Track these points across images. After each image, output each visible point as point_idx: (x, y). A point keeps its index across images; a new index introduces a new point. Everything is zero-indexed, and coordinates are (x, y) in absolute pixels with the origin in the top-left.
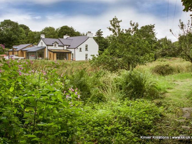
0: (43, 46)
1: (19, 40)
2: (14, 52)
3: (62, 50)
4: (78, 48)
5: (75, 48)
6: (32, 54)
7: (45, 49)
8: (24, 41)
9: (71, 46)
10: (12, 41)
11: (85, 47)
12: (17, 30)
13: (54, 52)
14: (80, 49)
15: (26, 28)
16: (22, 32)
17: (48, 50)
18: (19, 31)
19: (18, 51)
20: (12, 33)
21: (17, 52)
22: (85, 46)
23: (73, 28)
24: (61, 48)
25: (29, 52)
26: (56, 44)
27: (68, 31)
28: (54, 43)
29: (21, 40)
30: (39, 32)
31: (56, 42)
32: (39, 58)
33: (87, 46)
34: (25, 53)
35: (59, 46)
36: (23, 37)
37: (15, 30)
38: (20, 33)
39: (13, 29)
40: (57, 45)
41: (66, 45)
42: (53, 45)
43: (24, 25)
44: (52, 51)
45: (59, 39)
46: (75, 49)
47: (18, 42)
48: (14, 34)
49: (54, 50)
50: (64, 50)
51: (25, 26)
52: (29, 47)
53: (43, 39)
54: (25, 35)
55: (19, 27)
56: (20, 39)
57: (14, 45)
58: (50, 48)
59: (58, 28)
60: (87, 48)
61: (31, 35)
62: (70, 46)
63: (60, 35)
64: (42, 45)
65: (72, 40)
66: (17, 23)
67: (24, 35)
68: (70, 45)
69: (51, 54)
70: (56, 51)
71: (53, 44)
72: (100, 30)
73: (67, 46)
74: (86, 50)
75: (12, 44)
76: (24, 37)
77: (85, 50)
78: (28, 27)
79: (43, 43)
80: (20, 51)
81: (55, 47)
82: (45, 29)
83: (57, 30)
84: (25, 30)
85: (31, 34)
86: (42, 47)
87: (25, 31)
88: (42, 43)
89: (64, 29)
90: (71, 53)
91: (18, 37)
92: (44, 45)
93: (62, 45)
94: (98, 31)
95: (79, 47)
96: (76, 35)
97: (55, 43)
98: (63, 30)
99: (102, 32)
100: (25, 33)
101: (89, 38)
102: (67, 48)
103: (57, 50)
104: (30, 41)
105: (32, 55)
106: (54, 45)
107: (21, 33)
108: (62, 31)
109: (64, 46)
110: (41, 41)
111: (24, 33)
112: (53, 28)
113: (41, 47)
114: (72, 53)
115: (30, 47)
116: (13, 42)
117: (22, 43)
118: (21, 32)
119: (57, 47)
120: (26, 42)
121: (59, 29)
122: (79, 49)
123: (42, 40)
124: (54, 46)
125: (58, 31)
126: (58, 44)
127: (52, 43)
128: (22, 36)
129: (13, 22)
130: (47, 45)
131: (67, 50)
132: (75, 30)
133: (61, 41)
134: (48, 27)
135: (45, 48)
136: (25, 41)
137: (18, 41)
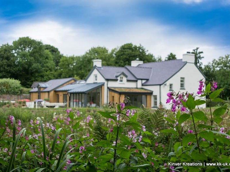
0: (98, 81)
1: (43, 72)
2: (41, 94)
3: (134, 89)
4: (167, 85)
5: (160, 85)
6: (75, 97)
7: (103, 87)
8: (51, 74)
9: (150, 80)
10: (31, 75)
11: (179, 83)
12: (40, 55)
13: (120, 93)
14: (171, 85)
15: (54, 50)
16: (49, 58)
17: (109, 89)
18: (44, 57)
19: (48, 92)
20: (32, 60)
21: (47, 94)
22: (180, 80)
23: (143, 47)
24: (132, 85)
25: (71, 93)
26: (122, 78)
27: (133, 52)
28: (120, 75)
29: (47, 71)
30: (79, 57)
31: (123, 74)
32: (91, 104)
33: (182, 80)
34: (62, 95)
35: (128, 81)
36: (50, 67)
37: (37, 55)
38: (45, 59)
39: (34, 53)
40: (125, 79)
41: (142, 79)
42: (117, 80)
43: (50, 46)
44: (117, 90)
45: (126, 68)
46: (162, 86)
47: (42, 76)
48: (35, 61)
49: (120, 89)
50: (137, 88)
51: (52, 47)
52: (68, 83)
53: (99, 69)
54: (54, 64)
55: (43, 49)
56: (45, 70)
57: (35, 81)
58: (112, 84)
59: (115, 49)
60: (183, 84)
61: (65, 63)
62: (147, 80)
63: (118, 61)
64: (96, 79)
65: (151, 68)
66: (40, 42)
67: (51, 63)
68: (148, 78)
69: (113, 97)
70: (124, 90)
71: (117, 77)
72: (197, 48)
73: (144, 81)
74: (182, 88)
75: (31, 80)
76: (52, 67)
77: (180, 88)
78: (57, 49)
79: (99, 76)
80: (52, 92)
81: (121, 82)
82: (90, 51)
83: (113, 51)
84: (53, 54)
85: (65, 60)
86: (96, 83)
87: (53, 56)
88: (96, 77)
89: (127, 49)
90: (151, 93)
91: (41, 67)
92: (101, 80)
93: (134, 79)
94: (194, 50)
95: (168, 83)
96: (149, 60)
97: (122, 76)
98: (126, 51)
99: (202, 52)
100: (53, 60)
101: (187, 64)
102: (143, 85)
103: (126, 89)
104: (63, 74)
105: (76, 99)
106: (119, 78)
107: (47, 60)
108: (122, 53)
109: (137, 81)
110: (95, 72)
111: (51, 60)
112: (105, 48)
113: (94, 83)
114: (154, 94)
115: (71, 84)
116: (33, 76)
117: (49, 78)
118: (47, 58)
119: (124, 84)
120: (56, 76)
121: (116, 51)
122: (169, 86)
123: (97, 69)
124: (119, 81)
125: (115, 54)
126: (126, 76)
127: (115, 76)
128: (49, 65)
129: (34, 41)
130: (108, 80)
131: (142, 88)
132: (148, 51)
133: (131, 71)
134: (96, 47)
135: (103, 84)
136: (53, 74)
137: (41, 74)
